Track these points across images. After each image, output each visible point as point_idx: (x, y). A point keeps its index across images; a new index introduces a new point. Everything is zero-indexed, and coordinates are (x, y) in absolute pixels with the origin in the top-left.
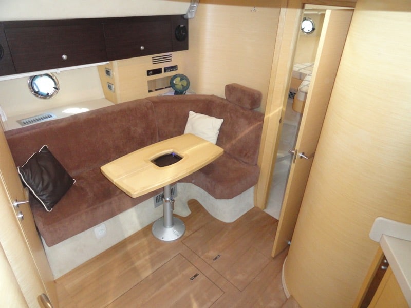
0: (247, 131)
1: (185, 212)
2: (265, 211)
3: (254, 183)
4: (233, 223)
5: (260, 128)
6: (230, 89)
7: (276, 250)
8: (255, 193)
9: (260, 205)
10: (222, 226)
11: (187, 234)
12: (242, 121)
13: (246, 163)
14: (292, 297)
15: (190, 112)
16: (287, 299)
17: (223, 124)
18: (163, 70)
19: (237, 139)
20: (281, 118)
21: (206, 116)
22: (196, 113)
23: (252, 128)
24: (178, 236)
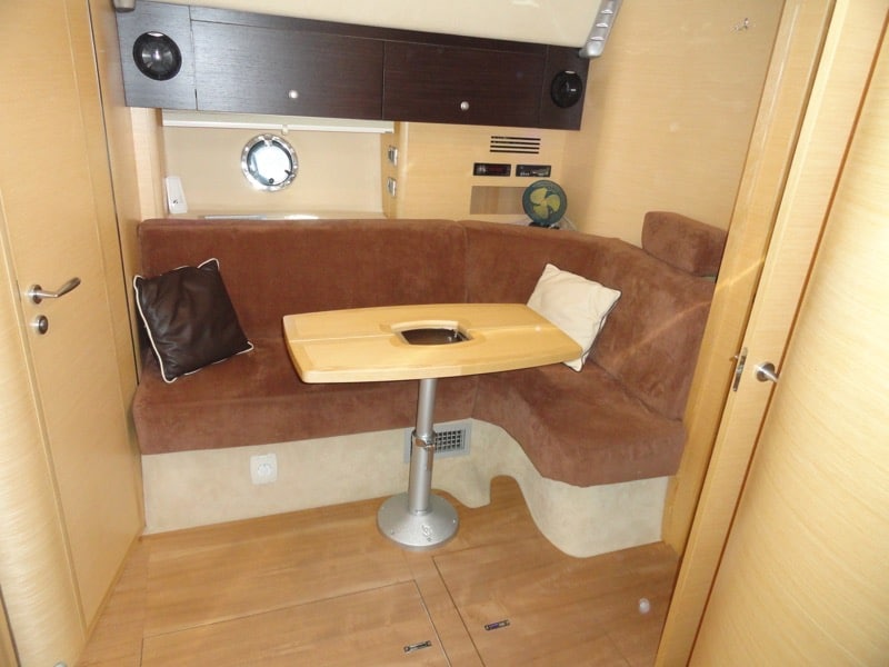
0: (668, 323)
1: (475, 498)
5: (703, 316)
6: (654, 221)
10: (551, 558)
11: (454, 544)
12: (663, 298)
13: (651, 409)
15: (549, 266)
18: (513, 170)
21: (582, 279)
22: (561, 269)
23: (681, 315)
24: (429, 540)
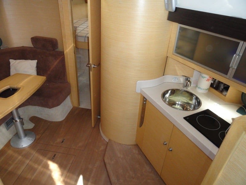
0: (56, 63)
1: (31, 126)
2: (80, 107)
3: (69, 93)
4: (64, 120)
5: (63, 59)
6: (35, 40)
7: (94, 122)
8: (71, 99)
9: (76, 105)
11: (38, 137)
12: (51, 58)
14: (110, 140)
15: (10, 60)
16: (108, 143)
17: (37, 63)
19: (51, 69)
20: (74, 51)
21: (24, 60)
22: (15, 60)
23: (58, 61)
24: (32, 140)
